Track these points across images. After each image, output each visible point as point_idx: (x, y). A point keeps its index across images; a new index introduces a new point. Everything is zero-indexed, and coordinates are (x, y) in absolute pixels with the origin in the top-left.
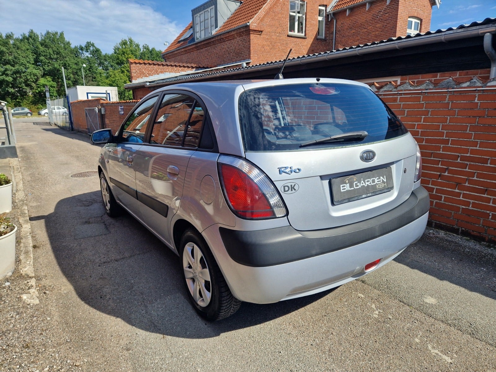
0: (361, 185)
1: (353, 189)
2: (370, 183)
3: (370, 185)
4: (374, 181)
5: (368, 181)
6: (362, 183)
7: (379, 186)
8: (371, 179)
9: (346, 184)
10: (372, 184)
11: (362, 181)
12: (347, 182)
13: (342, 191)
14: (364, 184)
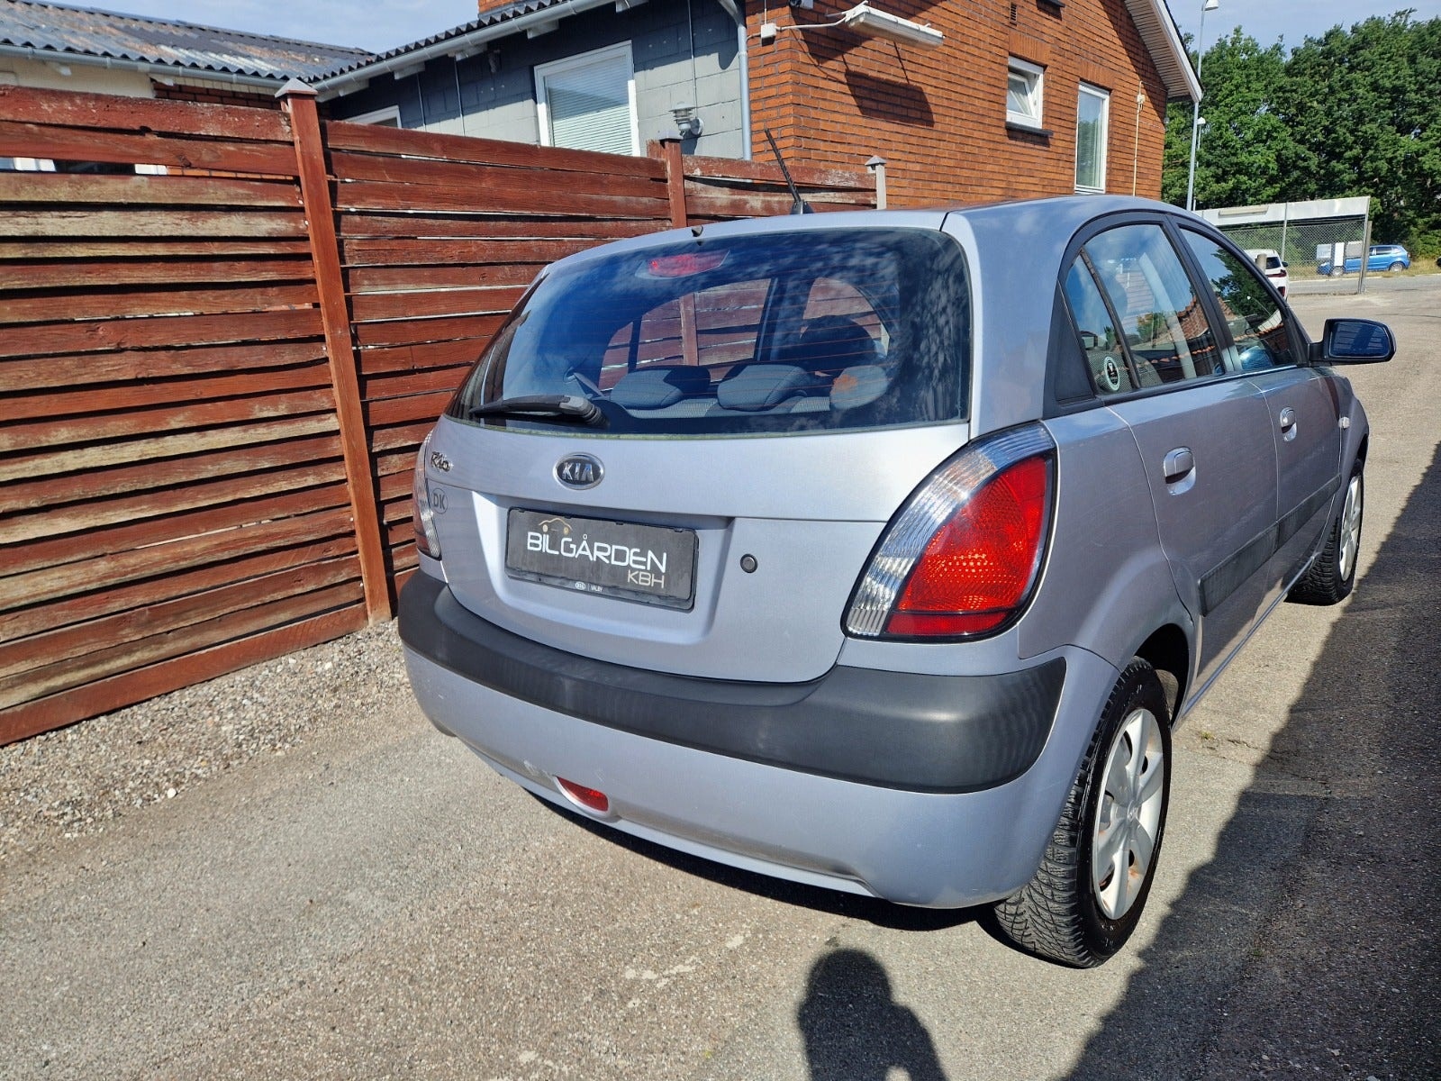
0: (580, 552)
1: (557, 553)
2: (609, 558)
3: (607, 562)
4: (620, 556)
5: (600, 549)
6: (584, 549)
7: (636, 577)
8: (614, 547)
9: (542, 533)
10: (613, 562)
11: (584, 543)
12: (545, 528)
13: (529, 548)
14: (588, 553)
